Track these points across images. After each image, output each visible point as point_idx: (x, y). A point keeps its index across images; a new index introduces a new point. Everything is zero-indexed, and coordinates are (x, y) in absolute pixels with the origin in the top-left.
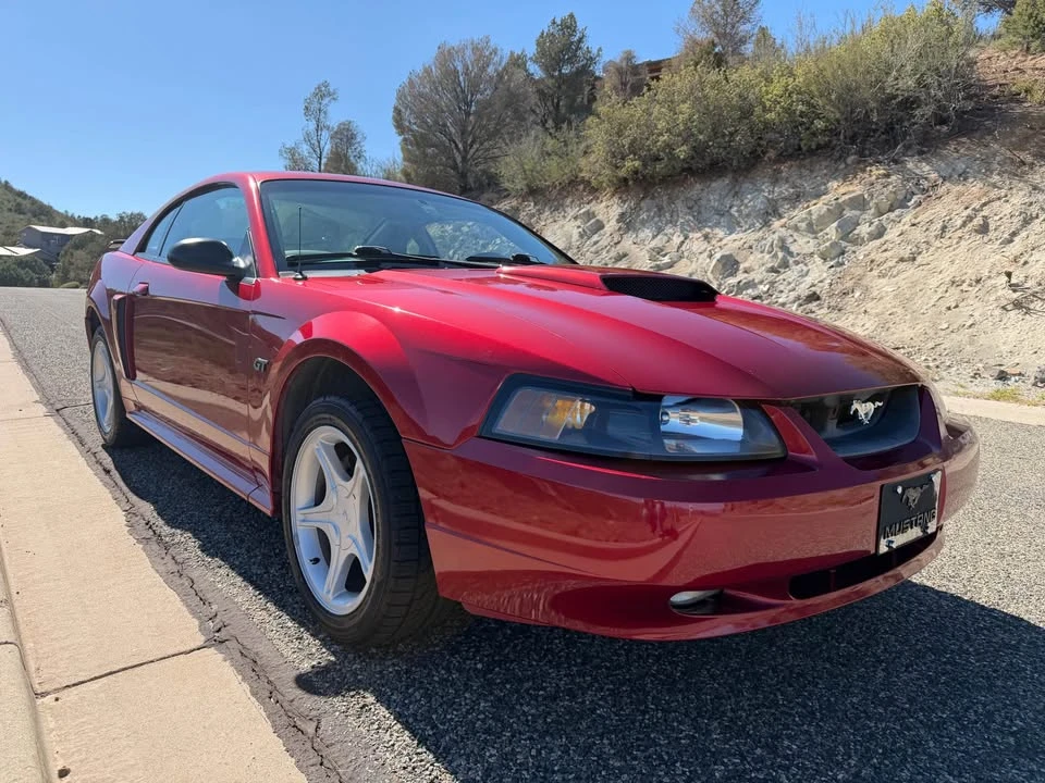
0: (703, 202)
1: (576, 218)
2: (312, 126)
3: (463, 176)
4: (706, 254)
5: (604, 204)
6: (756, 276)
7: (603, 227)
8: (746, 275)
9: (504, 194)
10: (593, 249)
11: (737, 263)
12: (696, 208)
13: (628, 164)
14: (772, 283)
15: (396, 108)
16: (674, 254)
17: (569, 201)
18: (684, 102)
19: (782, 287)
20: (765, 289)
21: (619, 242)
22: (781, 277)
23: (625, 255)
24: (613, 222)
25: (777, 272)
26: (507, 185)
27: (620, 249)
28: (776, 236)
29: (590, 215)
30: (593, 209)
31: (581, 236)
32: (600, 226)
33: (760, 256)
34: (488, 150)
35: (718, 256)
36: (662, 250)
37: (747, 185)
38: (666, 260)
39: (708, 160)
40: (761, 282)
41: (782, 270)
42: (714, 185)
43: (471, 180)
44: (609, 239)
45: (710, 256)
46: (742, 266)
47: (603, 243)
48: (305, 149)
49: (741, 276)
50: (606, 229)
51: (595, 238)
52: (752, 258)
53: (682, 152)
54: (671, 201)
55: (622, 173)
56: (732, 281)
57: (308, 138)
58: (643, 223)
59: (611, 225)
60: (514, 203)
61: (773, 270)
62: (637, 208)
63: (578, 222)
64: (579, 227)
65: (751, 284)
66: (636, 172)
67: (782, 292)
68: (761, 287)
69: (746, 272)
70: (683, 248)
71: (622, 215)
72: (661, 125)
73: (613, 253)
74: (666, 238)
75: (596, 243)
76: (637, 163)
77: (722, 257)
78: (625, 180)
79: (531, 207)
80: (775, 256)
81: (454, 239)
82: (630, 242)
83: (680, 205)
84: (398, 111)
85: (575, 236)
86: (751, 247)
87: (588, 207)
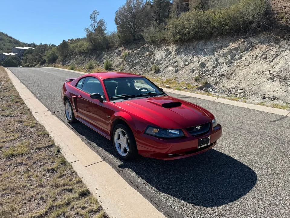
0: (197, 47)
1: (164, 50)
2: (93, 22)
3: (134, 36)
4: (197, 62)
5: (171, 46)
6: (209, 68)
7: (171, 53)
8: (207, 68)
9: (145, 42)
10: (168, 59)
11: (205, 65)
12: (195, 49)
13: (178, 36)
14: (213, 71)
15: (115, 18)
16: (189, 62)
17: (162, 45)
18: (192, 20)
19: (215, 72)
20: (211, 72)
21: (175, 58)
22: (216, 69)
23: (177, 61)
24: (174, 52)
25: (215, 67)
26: (146, 40)
27: (175, 60)
28: (215, 58)
29: (168, 50)
30: (169, 48)
31: (165, 55)
32: (170, 53)
33: (211, 63)
34: (140, 28)
35: (200, 63)
36: (186, 60)
37: (209, 43)
38: (187, 63)
39: (198, 36)
40: (211, 70)
41: (216, 67)
42: (200, 42)
43: (136, 37)
44: (173, 57)
45: (198, 62)
46: (206, 66)
47: (171, 58)
48: (91, 29)
49: (206, 68)
50: (172, 54)
51: (169, 56)
52: (209, 63)
53: (192, 33)
54: (189, 47)
55: (176, 39)
56: (204, 70)
57: (91, 26)
58: (182, 52)
59: (173, 53)
60: (148, 45)
61: (214, 67)
62: (180, 48)
63: (165, 51)
64: (165, 53)
65: (208, 71)
66: (180, 38)
67: (215, 73)
68: (210, 71)
69: (207, 67)
70: (192, 60)
71: (176, 50)
72: (186, 26)
73: (174, 61)
74: (187, 57)
75: (169, 58)
76: (180, 36)
77: (201, 63)
78: (177, 40)
79: (152, 46)
80: (215, 63)
81: (132, 54)
82: (178, 58)
83: (191, 48)
84: (116, 19)
85: (164, 56)
86: (209, 60)
87: (167, 47)
